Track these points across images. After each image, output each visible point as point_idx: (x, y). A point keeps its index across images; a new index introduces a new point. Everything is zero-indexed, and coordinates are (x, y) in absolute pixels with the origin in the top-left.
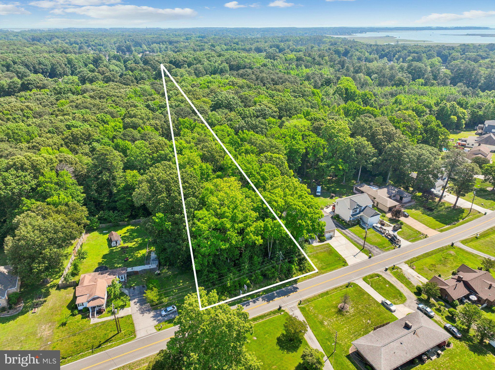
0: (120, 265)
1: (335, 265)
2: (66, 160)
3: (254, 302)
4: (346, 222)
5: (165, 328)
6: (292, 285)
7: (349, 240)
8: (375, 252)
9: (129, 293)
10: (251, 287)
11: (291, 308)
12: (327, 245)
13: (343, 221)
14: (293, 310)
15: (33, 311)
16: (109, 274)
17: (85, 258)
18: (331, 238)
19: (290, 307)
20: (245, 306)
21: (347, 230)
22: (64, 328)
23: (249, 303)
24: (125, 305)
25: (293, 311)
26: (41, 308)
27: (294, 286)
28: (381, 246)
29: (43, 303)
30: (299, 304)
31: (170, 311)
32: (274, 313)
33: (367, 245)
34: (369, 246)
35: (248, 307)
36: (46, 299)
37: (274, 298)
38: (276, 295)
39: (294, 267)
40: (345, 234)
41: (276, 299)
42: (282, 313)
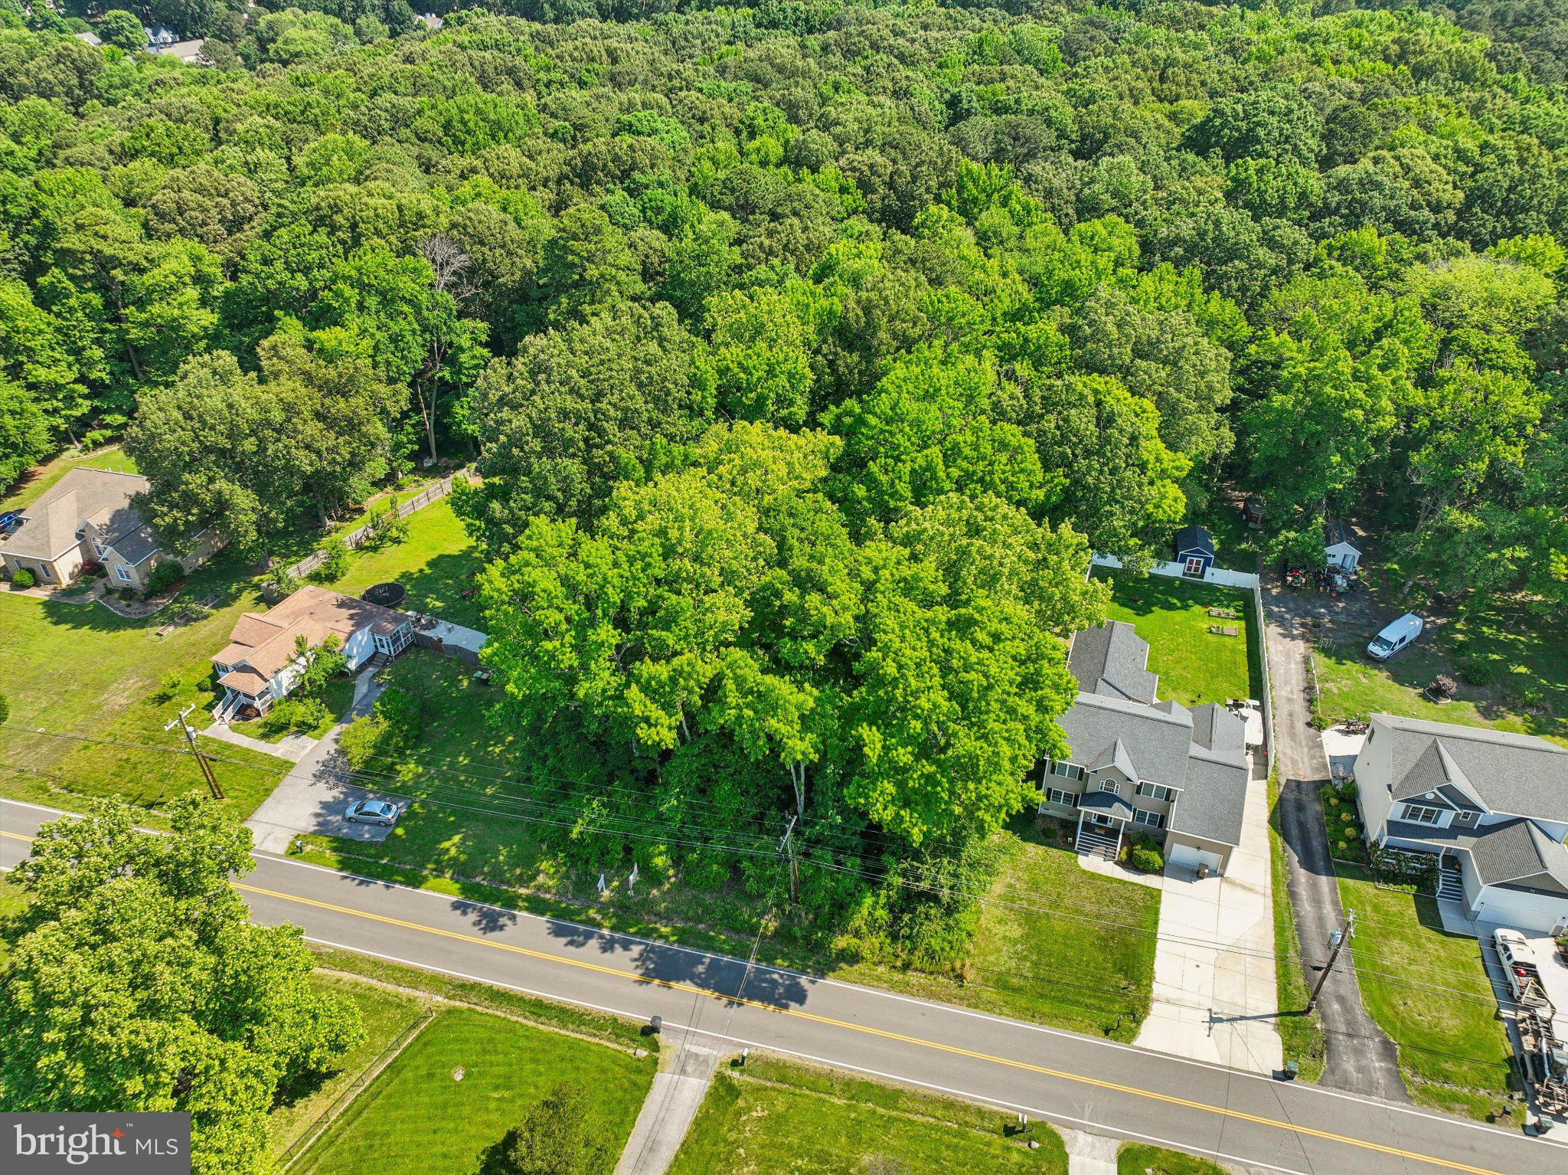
0: (438, 604)
1: (1077, 1003)
2: (465, 227)
3: (608, 946)
4: (1360, 841)
5: (309, 859)
6: (803, 972)
7: (1280, 930)
8: (1349, 1065)
9: (365, 696)
10: (660, 884)
11: (689, 1055)
12: (1138, 896)
13: (1350, 832)
14: (689, 1069)
15: (159, 629)
16: (351, 617)
17: (399, 542)
18: (1195, 873)
19: (694, 1049)
20: (564, 940)
21: (1324, 880)
22: (152, 710)
23: (589, 936)
24: (316, 728)
25: (683, 1072)
26: (182, 629)
27: (804, 981)
28: (1421, 1056)
29: (195, 620)
30: (735, 1064)
31: (369, 813)
32: (619, 1029)
33: (1347, 1009)
34: (1349, 1023)
35: (571, 948)
36: (214, 611)
37: (678, 979)
38: (701, 969)
39: (870, 907)
40: (1292, 895)
41: (687, 987)
42: (643, 1053)
